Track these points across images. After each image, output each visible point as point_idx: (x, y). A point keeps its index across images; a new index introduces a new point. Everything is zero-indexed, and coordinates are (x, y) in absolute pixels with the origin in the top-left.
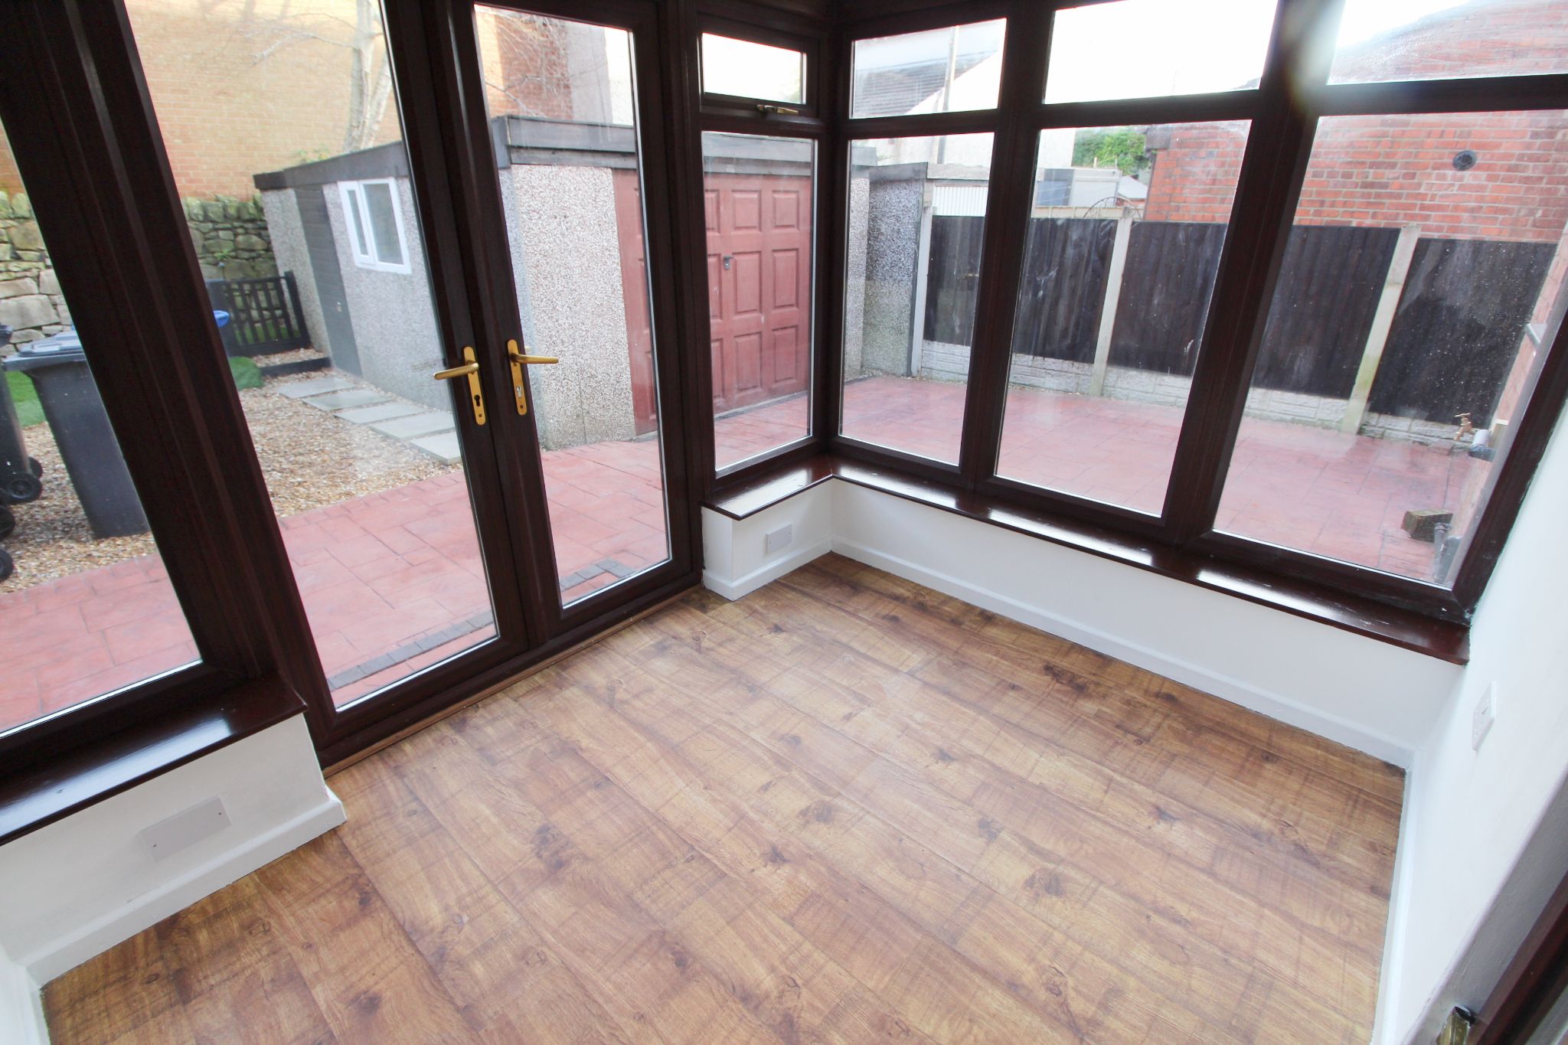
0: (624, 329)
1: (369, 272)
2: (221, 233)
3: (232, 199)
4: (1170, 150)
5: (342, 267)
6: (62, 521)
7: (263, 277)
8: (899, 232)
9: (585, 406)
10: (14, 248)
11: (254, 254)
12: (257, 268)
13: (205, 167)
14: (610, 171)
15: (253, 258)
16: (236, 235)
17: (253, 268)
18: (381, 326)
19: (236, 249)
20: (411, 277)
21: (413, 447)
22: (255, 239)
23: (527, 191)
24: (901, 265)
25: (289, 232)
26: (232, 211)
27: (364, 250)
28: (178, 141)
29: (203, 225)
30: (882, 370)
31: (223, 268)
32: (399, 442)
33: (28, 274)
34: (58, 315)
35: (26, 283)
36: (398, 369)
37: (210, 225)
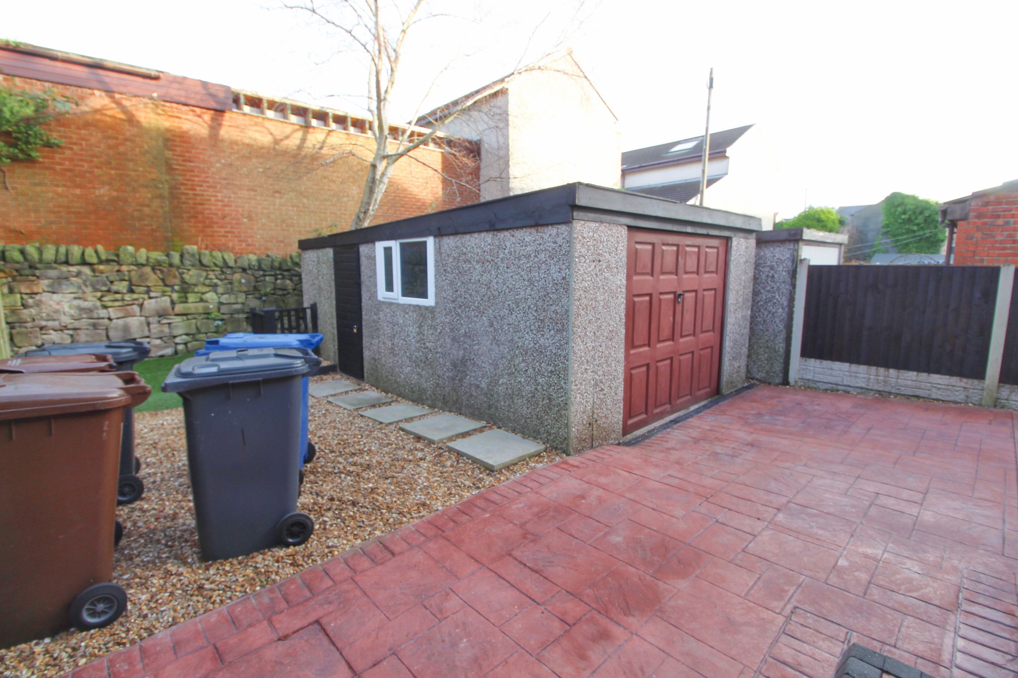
0: (623, 350)
1: (391, 304)
2: (267, 278)
3: (278, 256)
4: (969, 220)
5: (363, 300)
6: (163, 531)
7: (289, 308)
8: (773, 277)
9: (595, 416)
10: (131, 284)
11: (285, 292)
12: (286, 301)
13: (259, 236)
14: (626, 228)
15: (284, 295)
16: (276, 279)
17: (283, 301)
18: (393, 344)
19: (275, 289)
20: (433, 308)
21: (451, 450)
22: (288, 282)
23: (580, 241)
24: (775, 301)
25: (320, 278)
26: (276, 264)
27: (389, 287)
28: (245, 220)
29: (257, 272)
30: (757, 379)
31: (264, 301)
32: (434, 443)
33: (136, 302)
34: (149, 330)
35: (133, 309)
36: (403, 376)
37: (261, 273)
